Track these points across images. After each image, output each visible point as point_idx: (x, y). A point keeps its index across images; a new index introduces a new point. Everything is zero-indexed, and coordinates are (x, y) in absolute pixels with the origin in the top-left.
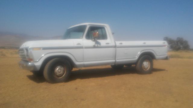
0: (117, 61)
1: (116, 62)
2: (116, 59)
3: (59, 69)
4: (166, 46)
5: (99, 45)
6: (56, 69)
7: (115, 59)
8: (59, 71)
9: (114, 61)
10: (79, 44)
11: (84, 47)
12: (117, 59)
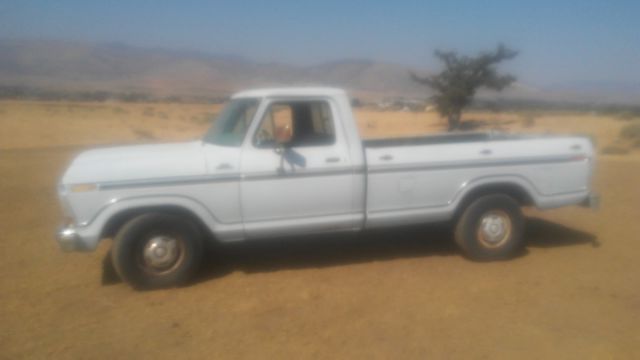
0: (371, 216)
1: (365, 220)
2: (368, 210)
3: (158, 247)
4: (586, 160)
5: (297, 167)
6: (149, 246)
7: (364, 212)
8: (159, 251)
9: (358, 217)
10: (224, 166)
11: (243, 176)
12: (372, 212)
